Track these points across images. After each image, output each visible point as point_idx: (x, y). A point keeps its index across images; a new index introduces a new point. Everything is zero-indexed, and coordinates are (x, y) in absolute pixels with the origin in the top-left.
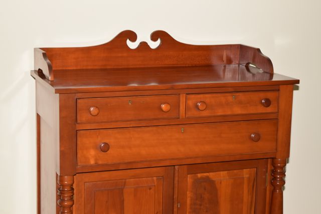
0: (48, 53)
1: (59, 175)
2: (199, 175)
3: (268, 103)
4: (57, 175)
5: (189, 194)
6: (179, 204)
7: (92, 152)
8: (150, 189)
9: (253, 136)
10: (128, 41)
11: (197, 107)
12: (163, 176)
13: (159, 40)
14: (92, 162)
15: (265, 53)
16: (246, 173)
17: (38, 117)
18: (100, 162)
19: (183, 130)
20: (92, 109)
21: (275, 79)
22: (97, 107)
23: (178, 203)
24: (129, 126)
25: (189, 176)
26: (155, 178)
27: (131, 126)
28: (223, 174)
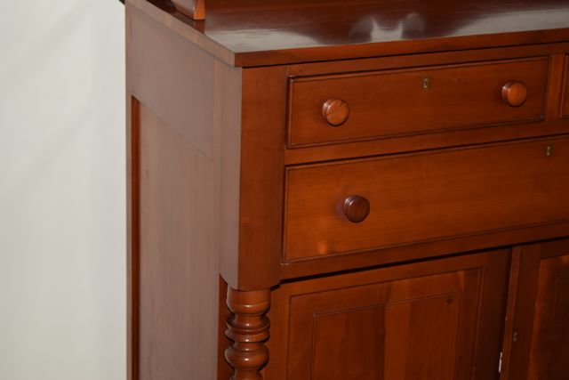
4: (223, 285)
6: (515, 334)
7: (324, 223)
8: (449, 301)
12: (482, 267)
14: (322, 249)
17: (135, 108)
18: (341, 248)
19: (550, 151)
22: (343, 101)
23: (514, 331)
25: (542, 262)
26: (461, 274)
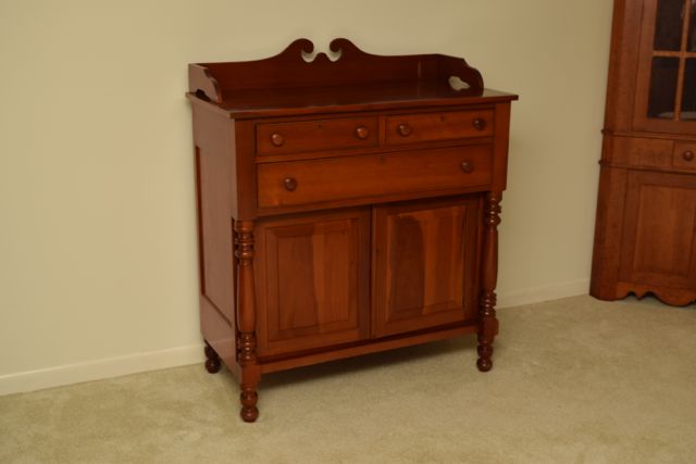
0: (212, 70)
1: (236, 218)
2: (401, 215)
3: (482, 124)
4: (233, 220)
9: (465, 164)
10: (303, 52)
11: (399, 131)
13: (340, 51)
14: (276, 203)
15: (472, 63)
16: (455, 211)
17: (197, 150)
20: (275, 136)
21: (485, 95)
22: (282, 134)
24: (319, 157)
25: (388, 217)
27: (322, 157)
28: (429, 213)
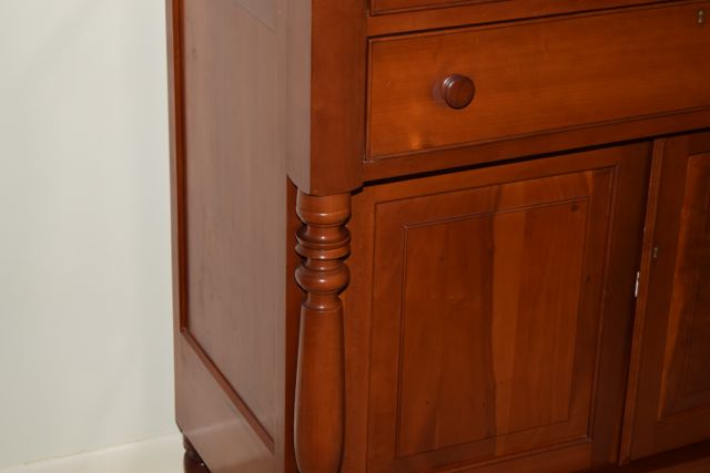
4: (292, 188)
5: (685, 214)
6: (656, 249)
7: (418, 109)
8: (574, 209)
12: (615, 166)
14: (415, 143)
18: (438, 142)
19: (703, 17)
23: (654, 246)
24: (536, 14)
25: (690, 158)
26: (589, 174)
27: (544, 13)
